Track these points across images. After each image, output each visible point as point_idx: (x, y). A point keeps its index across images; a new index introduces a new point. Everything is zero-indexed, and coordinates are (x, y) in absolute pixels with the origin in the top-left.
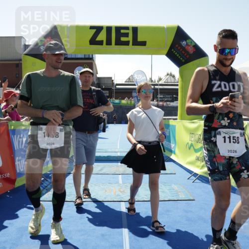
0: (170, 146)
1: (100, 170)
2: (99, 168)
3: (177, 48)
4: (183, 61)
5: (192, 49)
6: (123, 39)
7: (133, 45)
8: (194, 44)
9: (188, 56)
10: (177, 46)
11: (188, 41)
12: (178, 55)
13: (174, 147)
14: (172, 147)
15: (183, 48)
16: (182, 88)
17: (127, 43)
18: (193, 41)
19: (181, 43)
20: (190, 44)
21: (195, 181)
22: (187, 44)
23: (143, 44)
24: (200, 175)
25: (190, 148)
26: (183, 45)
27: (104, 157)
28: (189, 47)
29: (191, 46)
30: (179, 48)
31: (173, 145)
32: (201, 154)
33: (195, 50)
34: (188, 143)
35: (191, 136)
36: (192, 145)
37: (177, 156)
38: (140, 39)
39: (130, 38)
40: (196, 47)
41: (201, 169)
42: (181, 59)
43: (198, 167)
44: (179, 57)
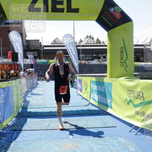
0: (107, 101)
1: (48, 126)
2: (47, 124)
3: (106, 14)
4: (112, 25)
5: (119, 15)
6: (59, 6)
7: (67, 12)
8: (121, 11)
9: (115, 22)
10: (106, 12)
11: (115, 8)
12: (107, 21)
13: (111, 102)
14: (108, 102)
15: (111, 14)
16: (111, 49)
17: (62, 10)
18: (120, 8)
19: (110, 9)
20: (117, 10)
21: (138, 134)
22: (115, 11)
23: (77, 11)
24: (141, 128)
25: (128, 104)
26: (111, 12)
27: (46, 112)
28: (117, 13)
29: (118, 12)
30: (108, 14)
31: (109, 101)
32: (140, 109)
33: (121, 16)
34: (126, 99)
35: (129, 92)
36: (131, 101)
37: (114, 110)
38: (73, 7)
39: (65, 6)
40: (122, 13)
41: (141, 122)
42: (110, 24)
43: (138, 120)
44: (108, 22)
